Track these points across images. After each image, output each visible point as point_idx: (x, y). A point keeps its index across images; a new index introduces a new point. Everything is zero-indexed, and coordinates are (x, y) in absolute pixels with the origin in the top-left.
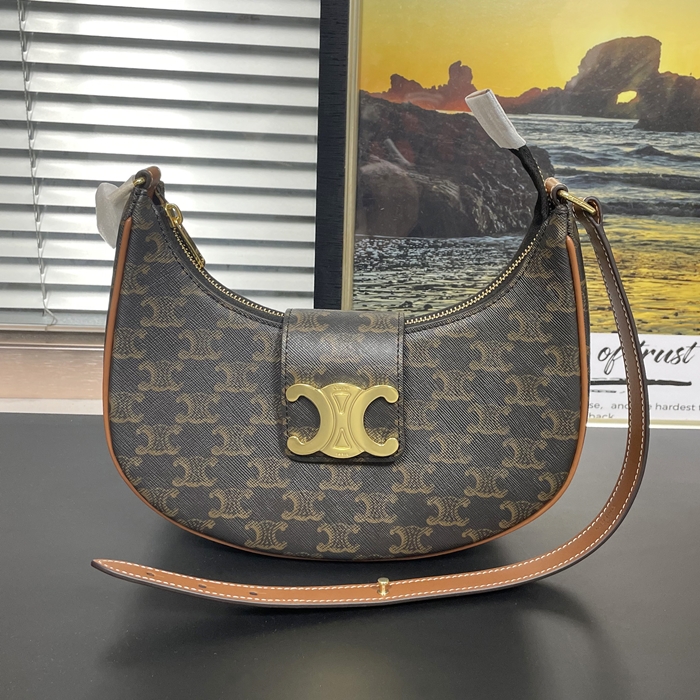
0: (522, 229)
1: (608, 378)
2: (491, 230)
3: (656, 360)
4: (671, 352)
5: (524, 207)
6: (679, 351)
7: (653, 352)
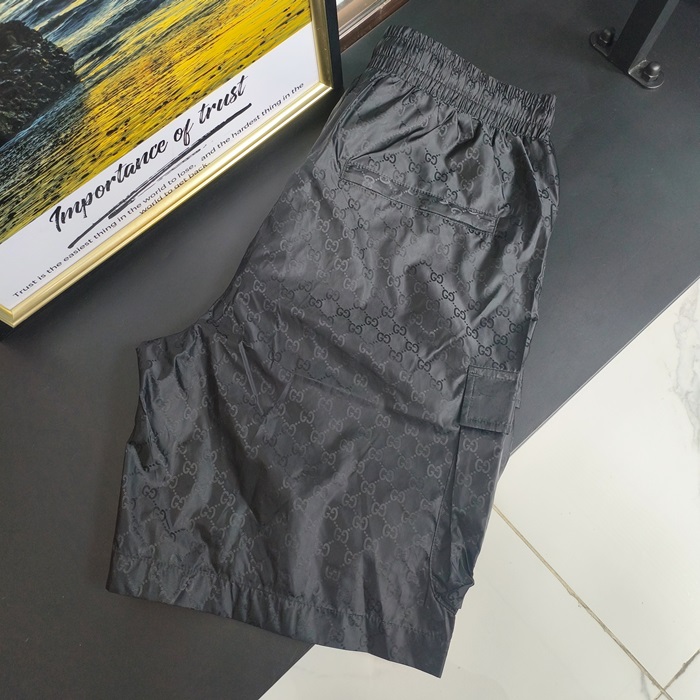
0: (47, 102)
1: (190, 146)
2: (17, 126)
3: (219, 109)
4: (227, 95)
5: (34, 86)
6: (232, 92)
7: (214, 106)
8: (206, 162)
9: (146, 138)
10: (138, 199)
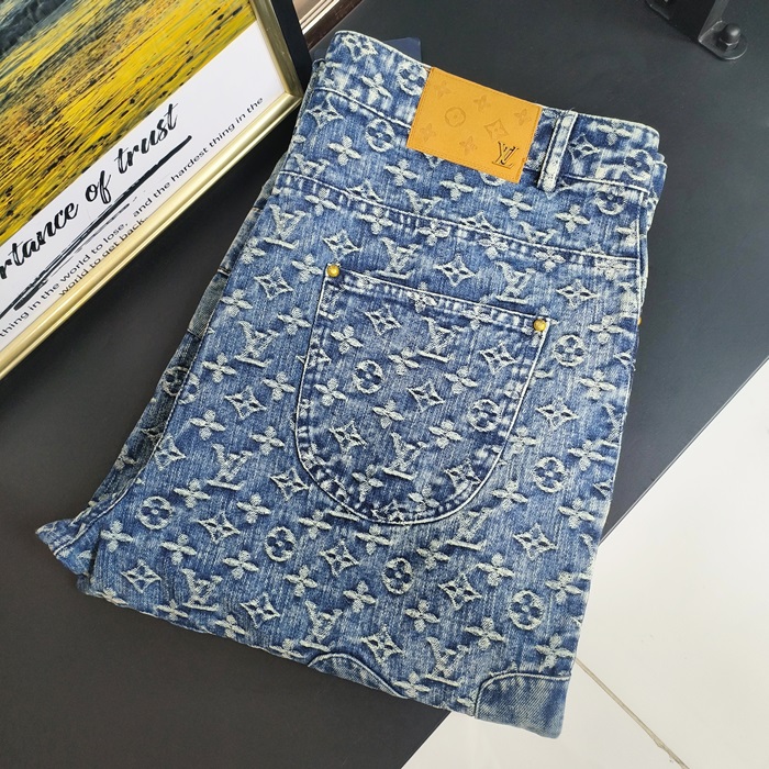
1: (113, 203)
3: (144, 151)
4: (153, 133)
6: (159, 127)
7: (136, 149)
8: (141, 217)
9: (43, 206)
10: (52, 280)
